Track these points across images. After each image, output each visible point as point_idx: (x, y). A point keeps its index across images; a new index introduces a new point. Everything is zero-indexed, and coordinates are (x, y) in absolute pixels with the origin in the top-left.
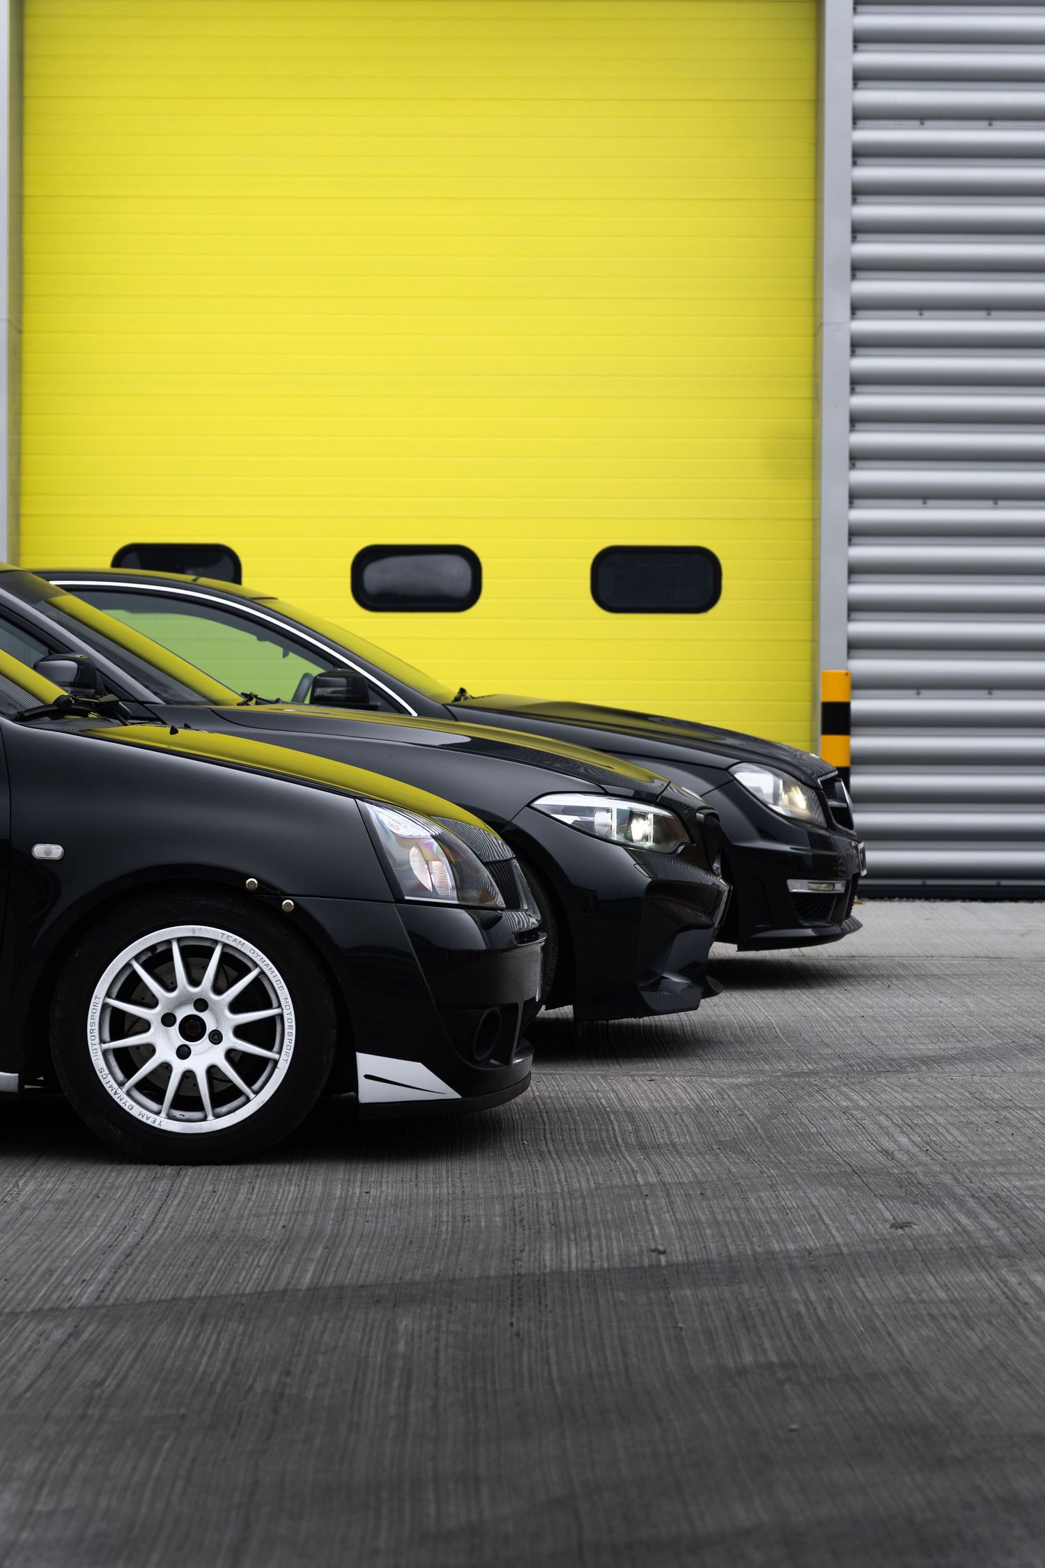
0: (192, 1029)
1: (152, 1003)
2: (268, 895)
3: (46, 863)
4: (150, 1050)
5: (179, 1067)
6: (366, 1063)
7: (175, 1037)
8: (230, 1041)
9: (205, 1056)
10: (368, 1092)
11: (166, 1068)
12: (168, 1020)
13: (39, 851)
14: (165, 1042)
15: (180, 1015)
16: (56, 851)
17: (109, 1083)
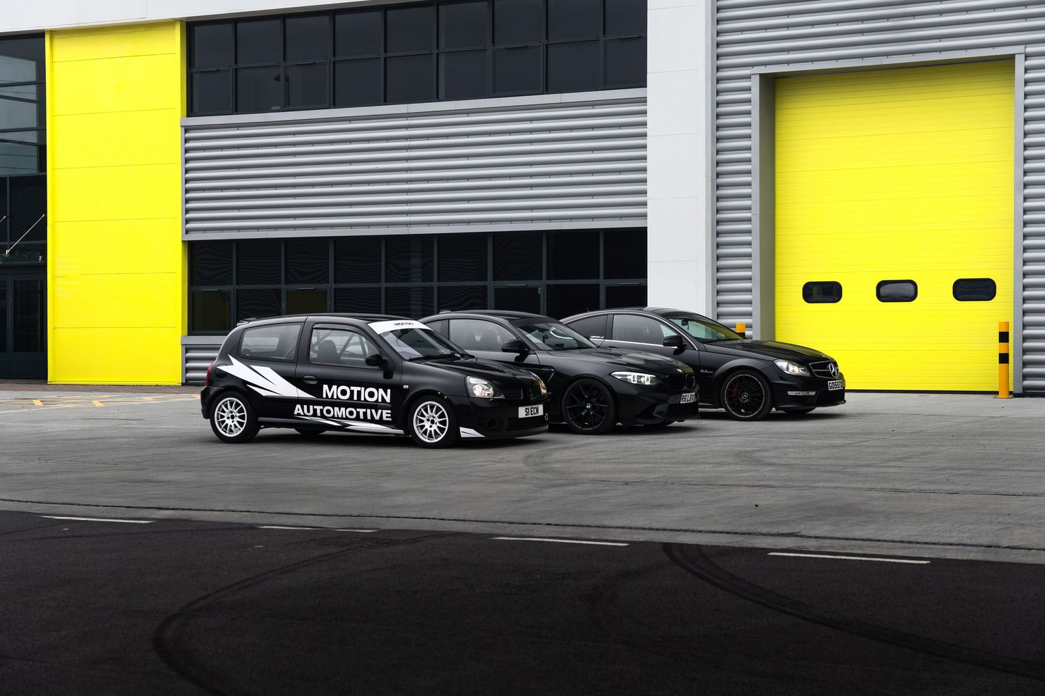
0: (433, 422)
1: (424, 417)
2: (442, 395)
3: (406, 389)
4: (424, 426)
5: (429, 429)
6: (462, 429)
7: (430, 423)
8: (438, 424)
9: (435, 427)
10: (463, 435)
11: (427, 430)
12: (428, 420)
13: (404, 387)
14: (427, 425)
15: (430, 419)
16: (407, 386)
17: (417, 432)
